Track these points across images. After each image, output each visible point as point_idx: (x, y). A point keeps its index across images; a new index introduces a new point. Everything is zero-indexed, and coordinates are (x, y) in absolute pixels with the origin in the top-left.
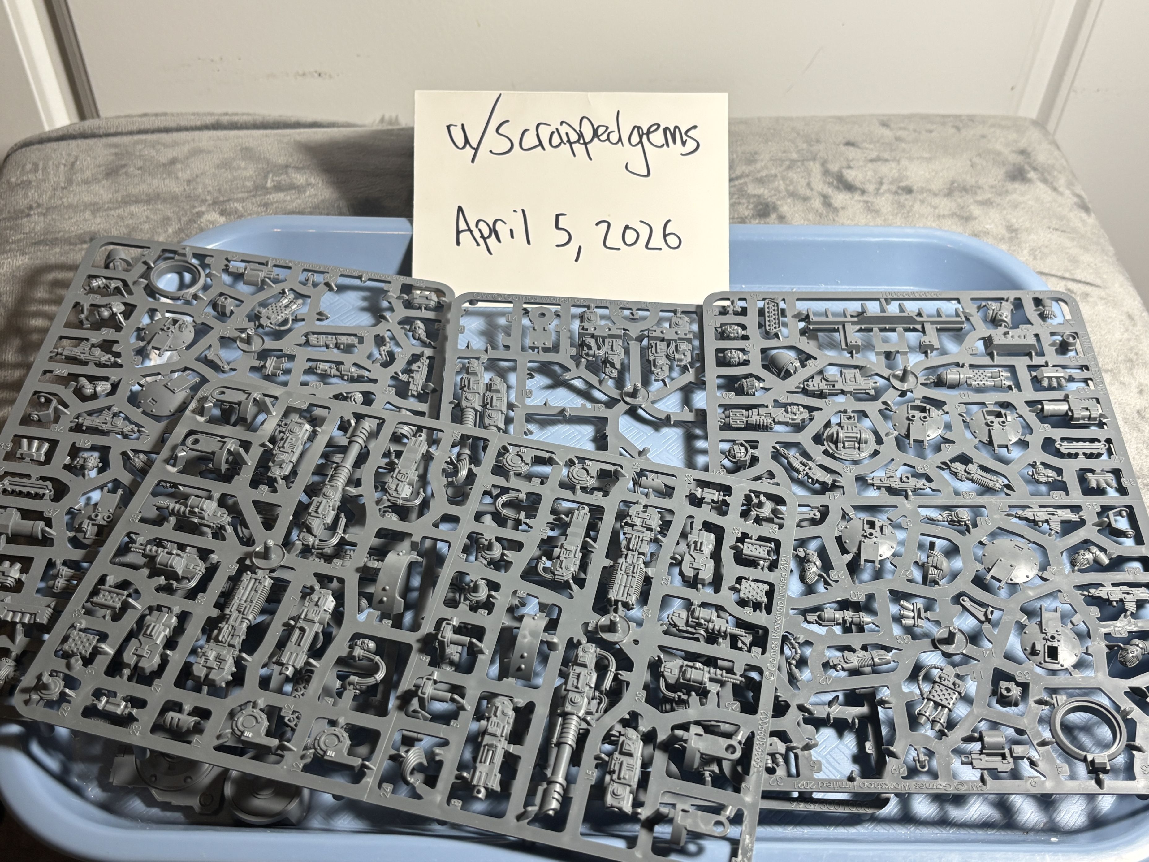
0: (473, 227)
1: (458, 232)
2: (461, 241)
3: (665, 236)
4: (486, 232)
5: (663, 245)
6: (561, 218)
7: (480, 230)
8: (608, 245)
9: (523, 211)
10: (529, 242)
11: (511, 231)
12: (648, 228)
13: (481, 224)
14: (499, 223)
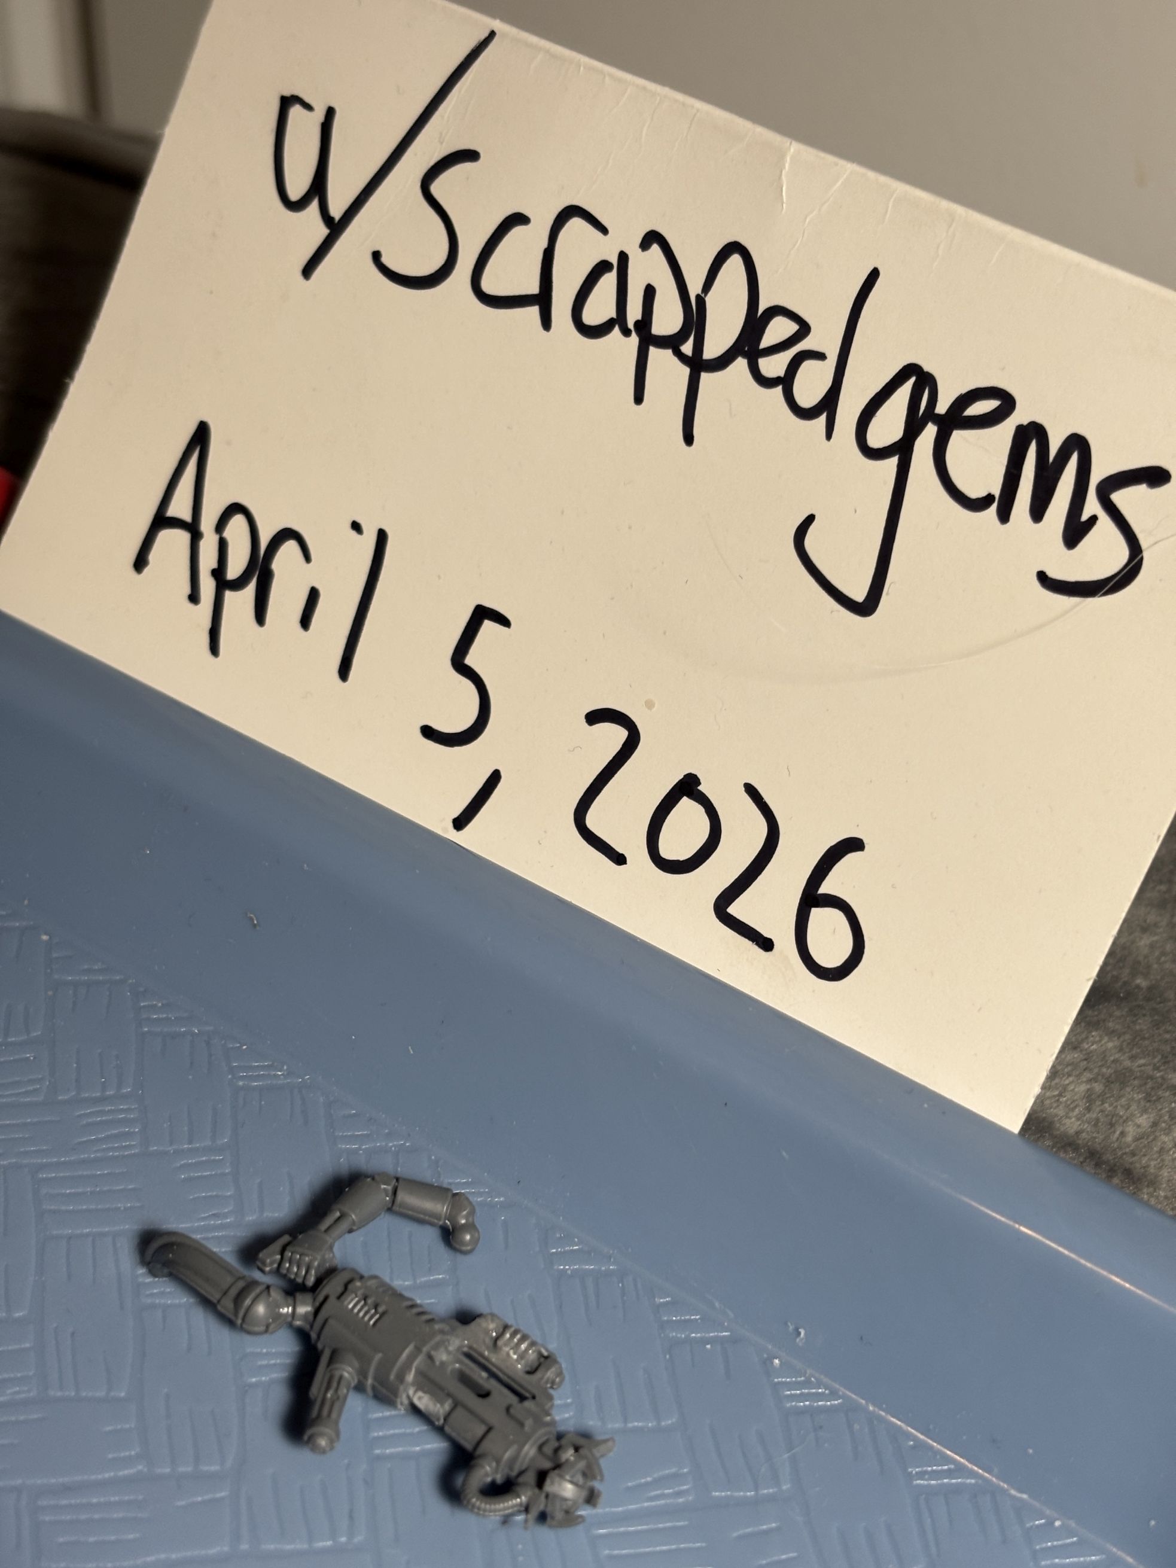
0: (207, 524)
1: (161, 521)
2: (153, 556)
3: (811, 898)
4: (237, 563)
6: (488, 625)
7: (223, 545)
8: (590, 819)
9: (382, 537)
10: (345, 667)
11: (313, 596)
12: (761, 831)
13: (238, 522)
14: (290, 547)
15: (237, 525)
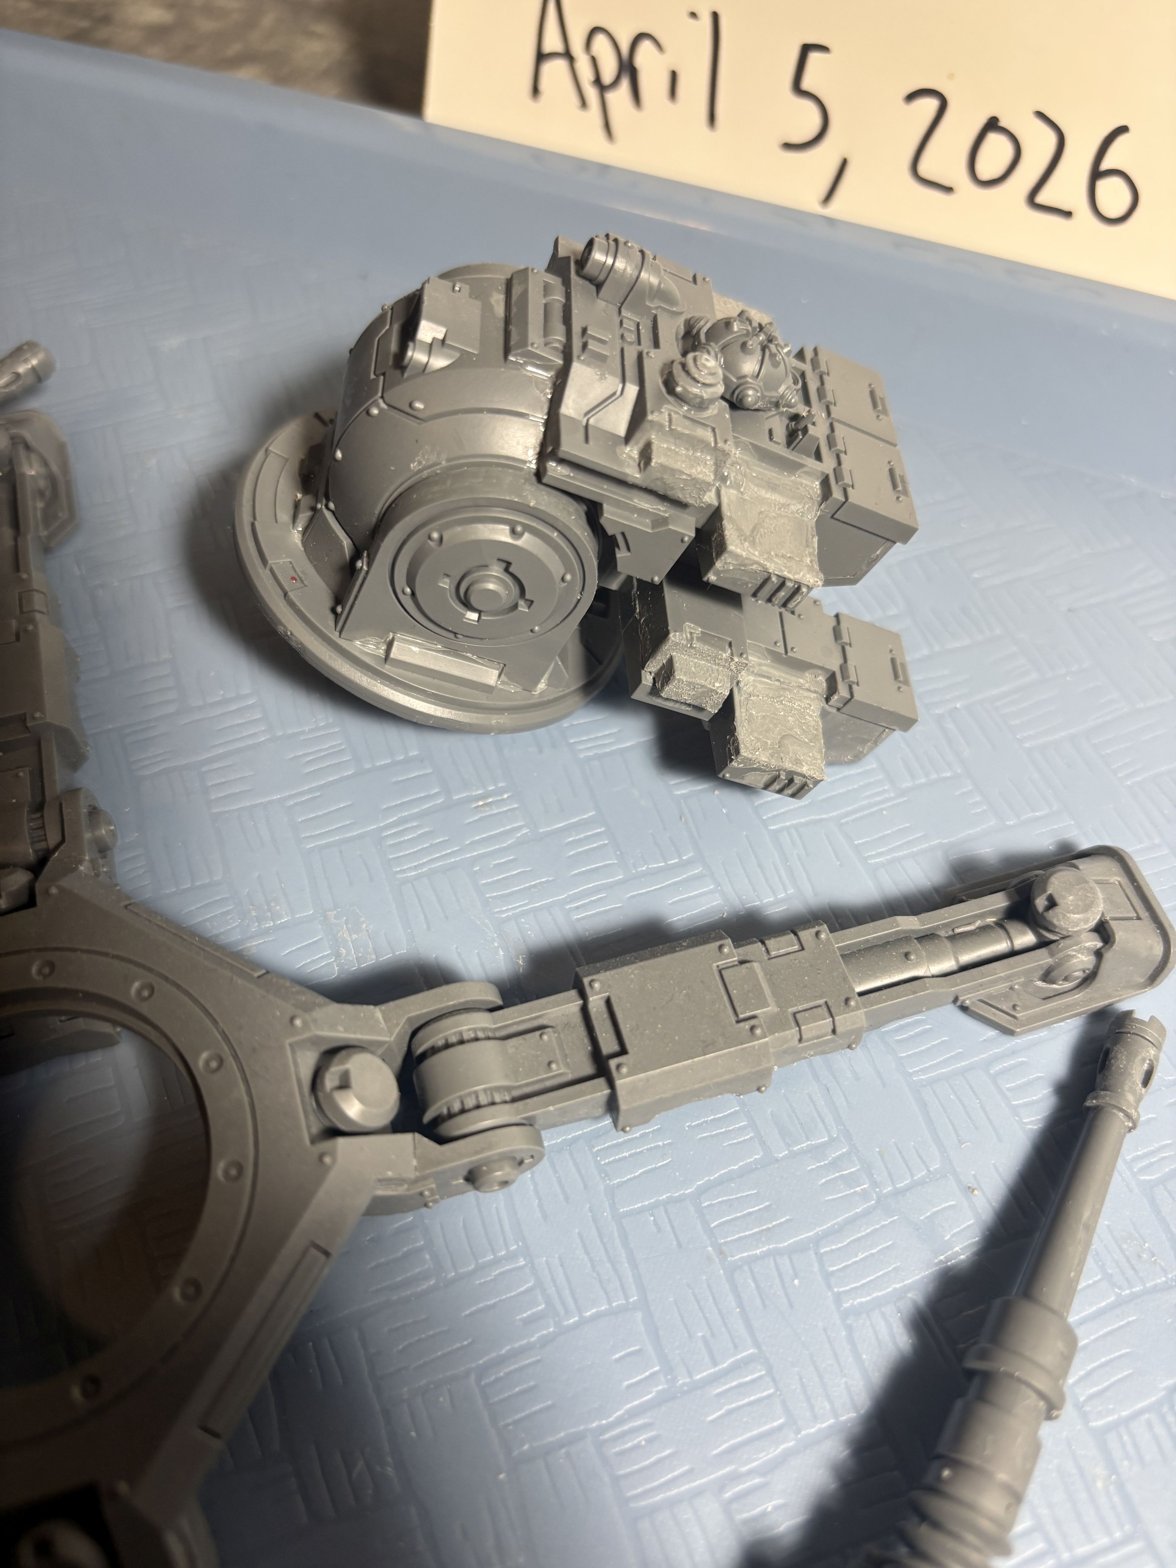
0: (577, 48)
1: (541, 57)
2: (544, 85)
3: (1096, 174)
4: (609, 69)
5: (1077, 201)
6: (814, 57)
7: (594, 61)
8: (924, 169)
9: (715, 17)
10: (712, 118)
11: (674, 76)
12: (1051, 139)
13: (600, 41)
14: (646, 46)
15: (601, 43)
